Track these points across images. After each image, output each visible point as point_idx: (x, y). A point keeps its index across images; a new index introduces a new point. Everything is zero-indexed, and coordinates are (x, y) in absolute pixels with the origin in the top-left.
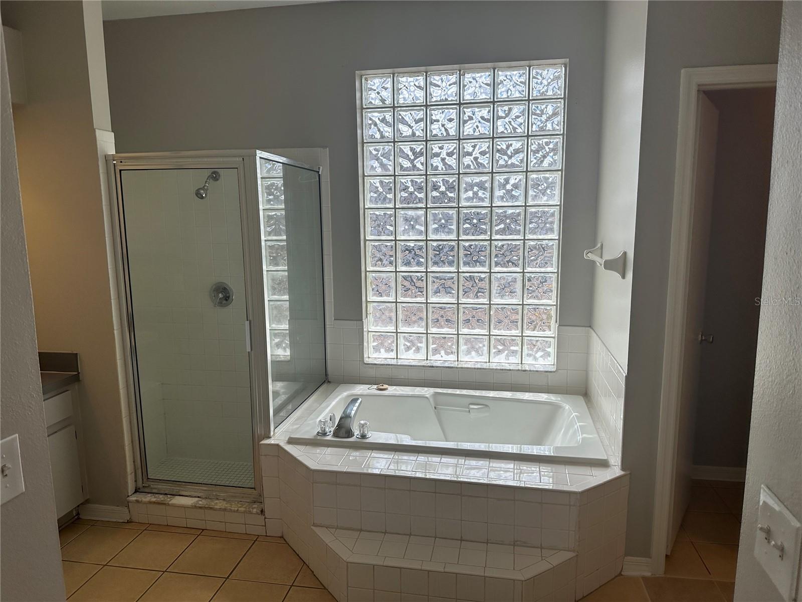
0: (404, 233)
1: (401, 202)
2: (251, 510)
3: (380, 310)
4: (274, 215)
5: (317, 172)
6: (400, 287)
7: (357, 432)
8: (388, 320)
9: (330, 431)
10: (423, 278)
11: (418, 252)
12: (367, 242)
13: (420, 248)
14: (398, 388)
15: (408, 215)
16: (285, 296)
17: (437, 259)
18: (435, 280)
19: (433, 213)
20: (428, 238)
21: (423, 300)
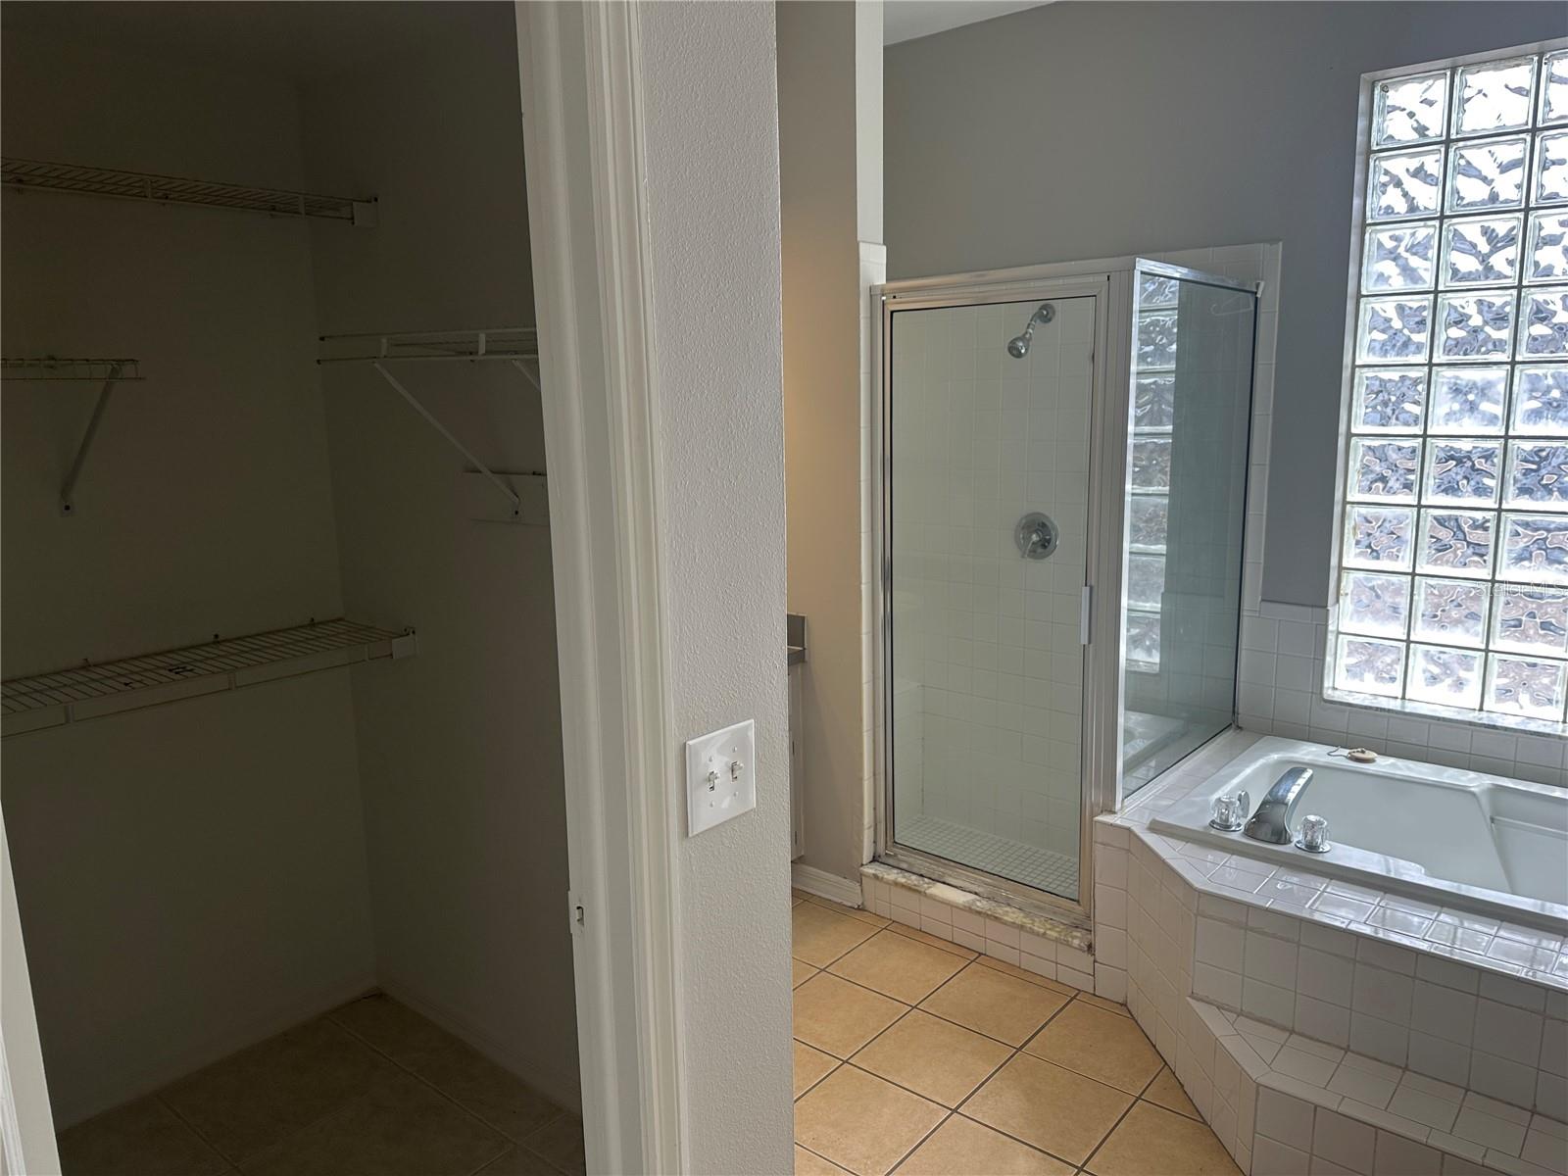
0: (1448, 420)
1: (1448, 351)
2: (1070, 939)
3: (1372, 588)
4: (1150, 384)
5: (1252, 292)
6: (1425, 541)
7: (1297, 837)
8: (1388, 612)
9: (1239, 825)
10: (1488, 524)
11: (1480, 464)
12: (1354, 440)
13: (1488, 456)
14: (1400, 763)
15: (1461, 380)
16: (1160, 546)
17: (1528, 482)
18: (1520, 530)
19: (1528, 376)
20: (1511, 433)
21: (1486, 574)
